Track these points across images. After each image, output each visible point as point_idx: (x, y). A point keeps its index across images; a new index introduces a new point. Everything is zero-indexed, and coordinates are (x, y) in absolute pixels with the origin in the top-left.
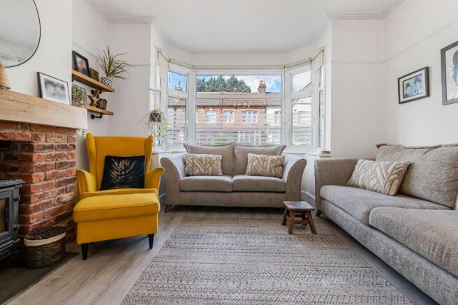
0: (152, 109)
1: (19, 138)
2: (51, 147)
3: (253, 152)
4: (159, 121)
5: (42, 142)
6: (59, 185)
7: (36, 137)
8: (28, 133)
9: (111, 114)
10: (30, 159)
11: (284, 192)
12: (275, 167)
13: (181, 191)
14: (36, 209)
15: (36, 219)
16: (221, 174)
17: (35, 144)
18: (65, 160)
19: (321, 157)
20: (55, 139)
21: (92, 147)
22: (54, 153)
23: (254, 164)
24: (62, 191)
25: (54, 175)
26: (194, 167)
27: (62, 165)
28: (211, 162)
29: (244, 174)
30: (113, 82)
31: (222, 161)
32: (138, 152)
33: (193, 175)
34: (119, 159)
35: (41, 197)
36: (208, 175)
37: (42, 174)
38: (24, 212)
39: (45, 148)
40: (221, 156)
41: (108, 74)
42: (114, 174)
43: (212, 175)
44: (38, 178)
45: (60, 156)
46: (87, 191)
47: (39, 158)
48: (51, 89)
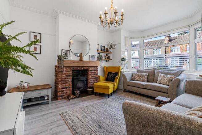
0: (122, 57)
1: (86, 69)
2: (92, 70)
3: (162, 73)
4: (124, 61)
5: (90, 69)
6: (94, 78)
7: (89, 68)
8: (88, 68)
9: (111, 60)
10: (88, 73)
11: (167, 93)
12: (169, 81)
13: (128, 85)
14: (89, 83)
15: (89, 85)
16: (146, 81)
17: (89, 70)
18: (95, 73)
19: (197, 78)
20: (93, 69)
21: (105, 69)
22: (93, 71)
23: (160, 79)
24: (95, 80)
25: (93, 76)
26: (135, 77)
27: (94, 74)
28: (142, 76)
29: (157, 82)
30: (112, 51)
31: (148, 76)
32: (116, 71)
33: (135, 80)
34: (111, 73)
35: (90, 81)
36: (140, 81)
37: (90, 76)
38: (87, 83)
39: (91, 70)
40: (147, 74)
41: (110, 49)
42: (109, 77)
43: (142, 81)
44: (90, 77)
45: (94, 72)
46: (100, 81)
47: (90, 73)
48: (92, 58)
